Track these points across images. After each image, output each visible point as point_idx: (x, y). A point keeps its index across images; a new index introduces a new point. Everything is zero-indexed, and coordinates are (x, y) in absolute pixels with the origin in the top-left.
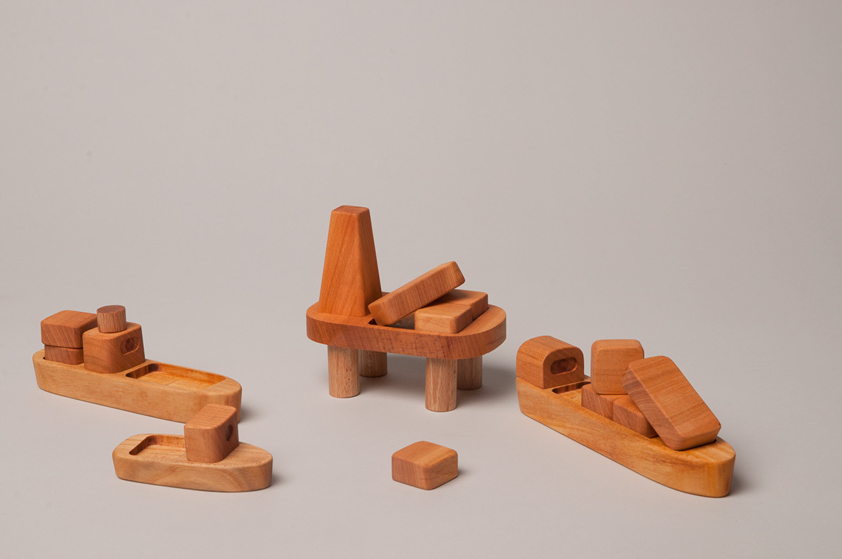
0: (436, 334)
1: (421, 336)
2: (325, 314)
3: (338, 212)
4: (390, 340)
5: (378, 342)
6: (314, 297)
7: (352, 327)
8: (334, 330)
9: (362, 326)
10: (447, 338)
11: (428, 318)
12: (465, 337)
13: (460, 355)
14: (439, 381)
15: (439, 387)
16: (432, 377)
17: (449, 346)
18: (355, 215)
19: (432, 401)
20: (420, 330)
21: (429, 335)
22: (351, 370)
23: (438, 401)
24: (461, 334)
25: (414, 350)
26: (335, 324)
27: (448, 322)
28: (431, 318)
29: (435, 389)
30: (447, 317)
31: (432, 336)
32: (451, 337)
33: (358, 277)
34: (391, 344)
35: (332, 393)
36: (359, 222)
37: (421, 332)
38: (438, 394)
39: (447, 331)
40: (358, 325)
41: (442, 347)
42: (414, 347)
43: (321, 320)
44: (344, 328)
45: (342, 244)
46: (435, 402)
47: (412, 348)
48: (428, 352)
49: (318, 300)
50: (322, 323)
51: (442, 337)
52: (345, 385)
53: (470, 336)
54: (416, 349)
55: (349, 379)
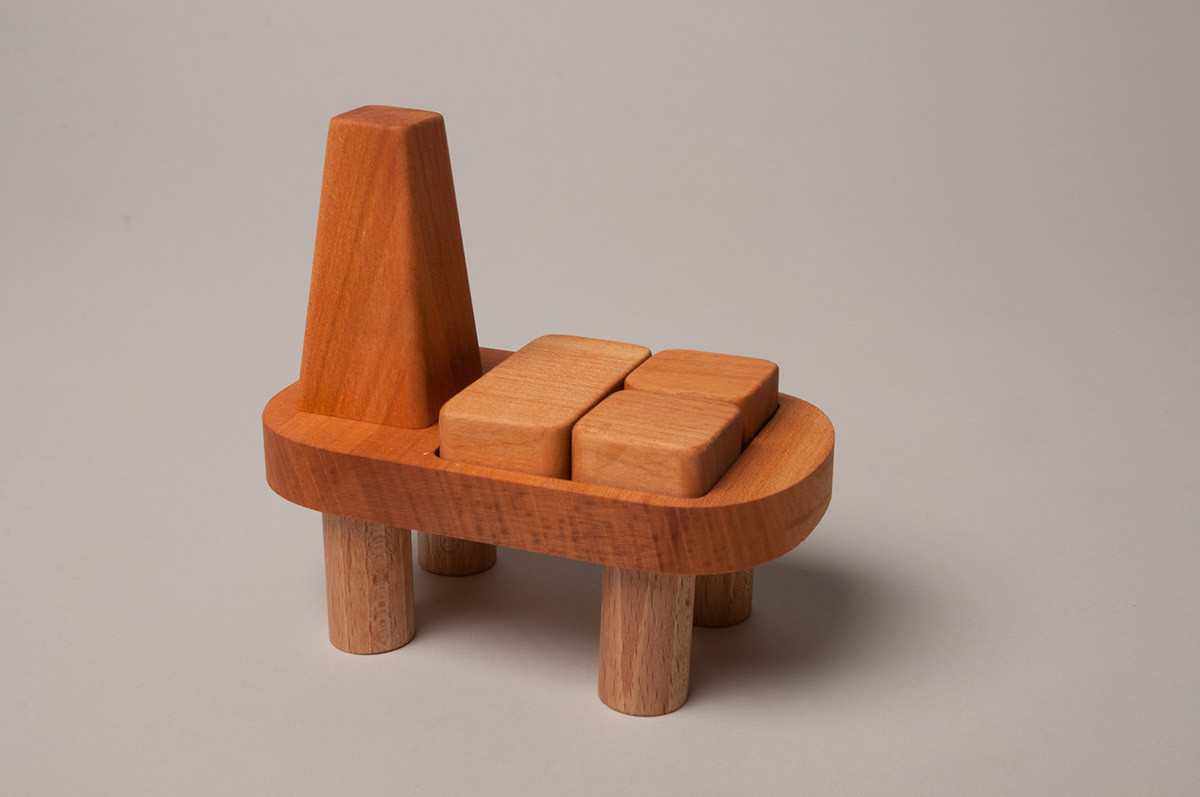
0: (637, 497)
1: (590, 501)
2: (317, 419)
3: (349, 122)
4: (497, 507)
5: (460, 513)
6: (287, 368)
7: (385, 466)
8: (333, 471)
9: (415, 463)
10: (670, 512)
11: (612, 445)
12: (728, 508)
13: (708, 564)
14: (643, 629)
15: (640, 647)
16: (619, 617)
17: (675, 536)
18: (397, 129)
19: (620, 684)
20: (588, 481)
21: (615, 502)
22: (386, 577)
23: (636, 686)
24: (715, 500)
25: (570, 544)
26: (335, 454)
27: (675, 463)
28: (622, 449)
29: (627, 653)
30: (672, 446)
31: (626, 505)
32: (683, 510)
33: (408, 315)
34: (501, 520)
35: (337, 640)
36: (410, 152)
37: (591, 491)
38: (637, 668)
39: (671, 490)
40: (404, 461)
41: (656, 539)
42: (568, 531)
43: (298, 439)
44: (361, 466)
45: (362, 216)
46: (627, 688)
47: (562, 536)
48: (609, 549)
49: (298, 378)
50: (302, 449)
51: (656, 508)
52: (370, 619)
53: (740, 507)
54: (575, 540)
55: (382, 604)
